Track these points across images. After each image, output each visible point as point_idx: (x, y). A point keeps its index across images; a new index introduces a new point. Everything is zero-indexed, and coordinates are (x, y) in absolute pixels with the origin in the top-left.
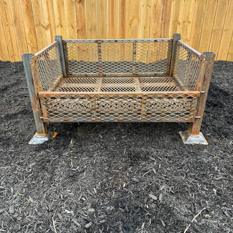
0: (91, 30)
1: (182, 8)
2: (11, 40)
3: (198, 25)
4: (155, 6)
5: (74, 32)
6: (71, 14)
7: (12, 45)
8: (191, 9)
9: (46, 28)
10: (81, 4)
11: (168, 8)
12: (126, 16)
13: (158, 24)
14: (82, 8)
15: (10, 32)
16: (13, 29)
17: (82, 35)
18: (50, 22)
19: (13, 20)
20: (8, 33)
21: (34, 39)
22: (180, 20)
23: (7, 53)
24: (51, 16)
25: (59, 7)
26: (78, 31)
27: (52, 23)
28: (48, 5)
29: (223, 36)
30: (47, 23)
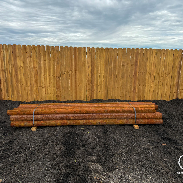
0: (62, 88)
1: (99, 79)
2: (27, 92)
3: (106, 86)
4: (88, 79)
5: (55, 89)
6: (54, 82)
7: (27, 95)
8: (103, 80)
9: (44, 88)
10: (58, 79)
11: (93, 80)
12: (77, 83)
13: (90, 85)
14: (59, 80)
15: (27, 89)
16: (29, 88)
17: (58, 90)
18: (45, 85)
19: (29, 85)
20: (26, 90)
21: (38, 92)
22: (99, 84)
23: (25, 98)
24: (46, 83)
25: (49, 80)
26: (57, 89)
27: (46, 86)
28: (45, 79)
29: (117, 90)
30: (44, 85)
